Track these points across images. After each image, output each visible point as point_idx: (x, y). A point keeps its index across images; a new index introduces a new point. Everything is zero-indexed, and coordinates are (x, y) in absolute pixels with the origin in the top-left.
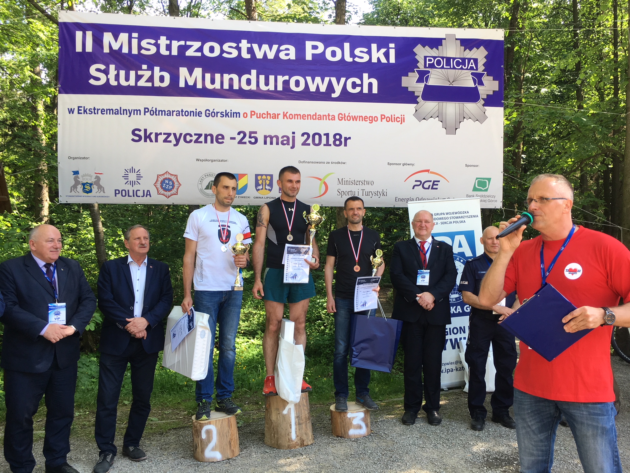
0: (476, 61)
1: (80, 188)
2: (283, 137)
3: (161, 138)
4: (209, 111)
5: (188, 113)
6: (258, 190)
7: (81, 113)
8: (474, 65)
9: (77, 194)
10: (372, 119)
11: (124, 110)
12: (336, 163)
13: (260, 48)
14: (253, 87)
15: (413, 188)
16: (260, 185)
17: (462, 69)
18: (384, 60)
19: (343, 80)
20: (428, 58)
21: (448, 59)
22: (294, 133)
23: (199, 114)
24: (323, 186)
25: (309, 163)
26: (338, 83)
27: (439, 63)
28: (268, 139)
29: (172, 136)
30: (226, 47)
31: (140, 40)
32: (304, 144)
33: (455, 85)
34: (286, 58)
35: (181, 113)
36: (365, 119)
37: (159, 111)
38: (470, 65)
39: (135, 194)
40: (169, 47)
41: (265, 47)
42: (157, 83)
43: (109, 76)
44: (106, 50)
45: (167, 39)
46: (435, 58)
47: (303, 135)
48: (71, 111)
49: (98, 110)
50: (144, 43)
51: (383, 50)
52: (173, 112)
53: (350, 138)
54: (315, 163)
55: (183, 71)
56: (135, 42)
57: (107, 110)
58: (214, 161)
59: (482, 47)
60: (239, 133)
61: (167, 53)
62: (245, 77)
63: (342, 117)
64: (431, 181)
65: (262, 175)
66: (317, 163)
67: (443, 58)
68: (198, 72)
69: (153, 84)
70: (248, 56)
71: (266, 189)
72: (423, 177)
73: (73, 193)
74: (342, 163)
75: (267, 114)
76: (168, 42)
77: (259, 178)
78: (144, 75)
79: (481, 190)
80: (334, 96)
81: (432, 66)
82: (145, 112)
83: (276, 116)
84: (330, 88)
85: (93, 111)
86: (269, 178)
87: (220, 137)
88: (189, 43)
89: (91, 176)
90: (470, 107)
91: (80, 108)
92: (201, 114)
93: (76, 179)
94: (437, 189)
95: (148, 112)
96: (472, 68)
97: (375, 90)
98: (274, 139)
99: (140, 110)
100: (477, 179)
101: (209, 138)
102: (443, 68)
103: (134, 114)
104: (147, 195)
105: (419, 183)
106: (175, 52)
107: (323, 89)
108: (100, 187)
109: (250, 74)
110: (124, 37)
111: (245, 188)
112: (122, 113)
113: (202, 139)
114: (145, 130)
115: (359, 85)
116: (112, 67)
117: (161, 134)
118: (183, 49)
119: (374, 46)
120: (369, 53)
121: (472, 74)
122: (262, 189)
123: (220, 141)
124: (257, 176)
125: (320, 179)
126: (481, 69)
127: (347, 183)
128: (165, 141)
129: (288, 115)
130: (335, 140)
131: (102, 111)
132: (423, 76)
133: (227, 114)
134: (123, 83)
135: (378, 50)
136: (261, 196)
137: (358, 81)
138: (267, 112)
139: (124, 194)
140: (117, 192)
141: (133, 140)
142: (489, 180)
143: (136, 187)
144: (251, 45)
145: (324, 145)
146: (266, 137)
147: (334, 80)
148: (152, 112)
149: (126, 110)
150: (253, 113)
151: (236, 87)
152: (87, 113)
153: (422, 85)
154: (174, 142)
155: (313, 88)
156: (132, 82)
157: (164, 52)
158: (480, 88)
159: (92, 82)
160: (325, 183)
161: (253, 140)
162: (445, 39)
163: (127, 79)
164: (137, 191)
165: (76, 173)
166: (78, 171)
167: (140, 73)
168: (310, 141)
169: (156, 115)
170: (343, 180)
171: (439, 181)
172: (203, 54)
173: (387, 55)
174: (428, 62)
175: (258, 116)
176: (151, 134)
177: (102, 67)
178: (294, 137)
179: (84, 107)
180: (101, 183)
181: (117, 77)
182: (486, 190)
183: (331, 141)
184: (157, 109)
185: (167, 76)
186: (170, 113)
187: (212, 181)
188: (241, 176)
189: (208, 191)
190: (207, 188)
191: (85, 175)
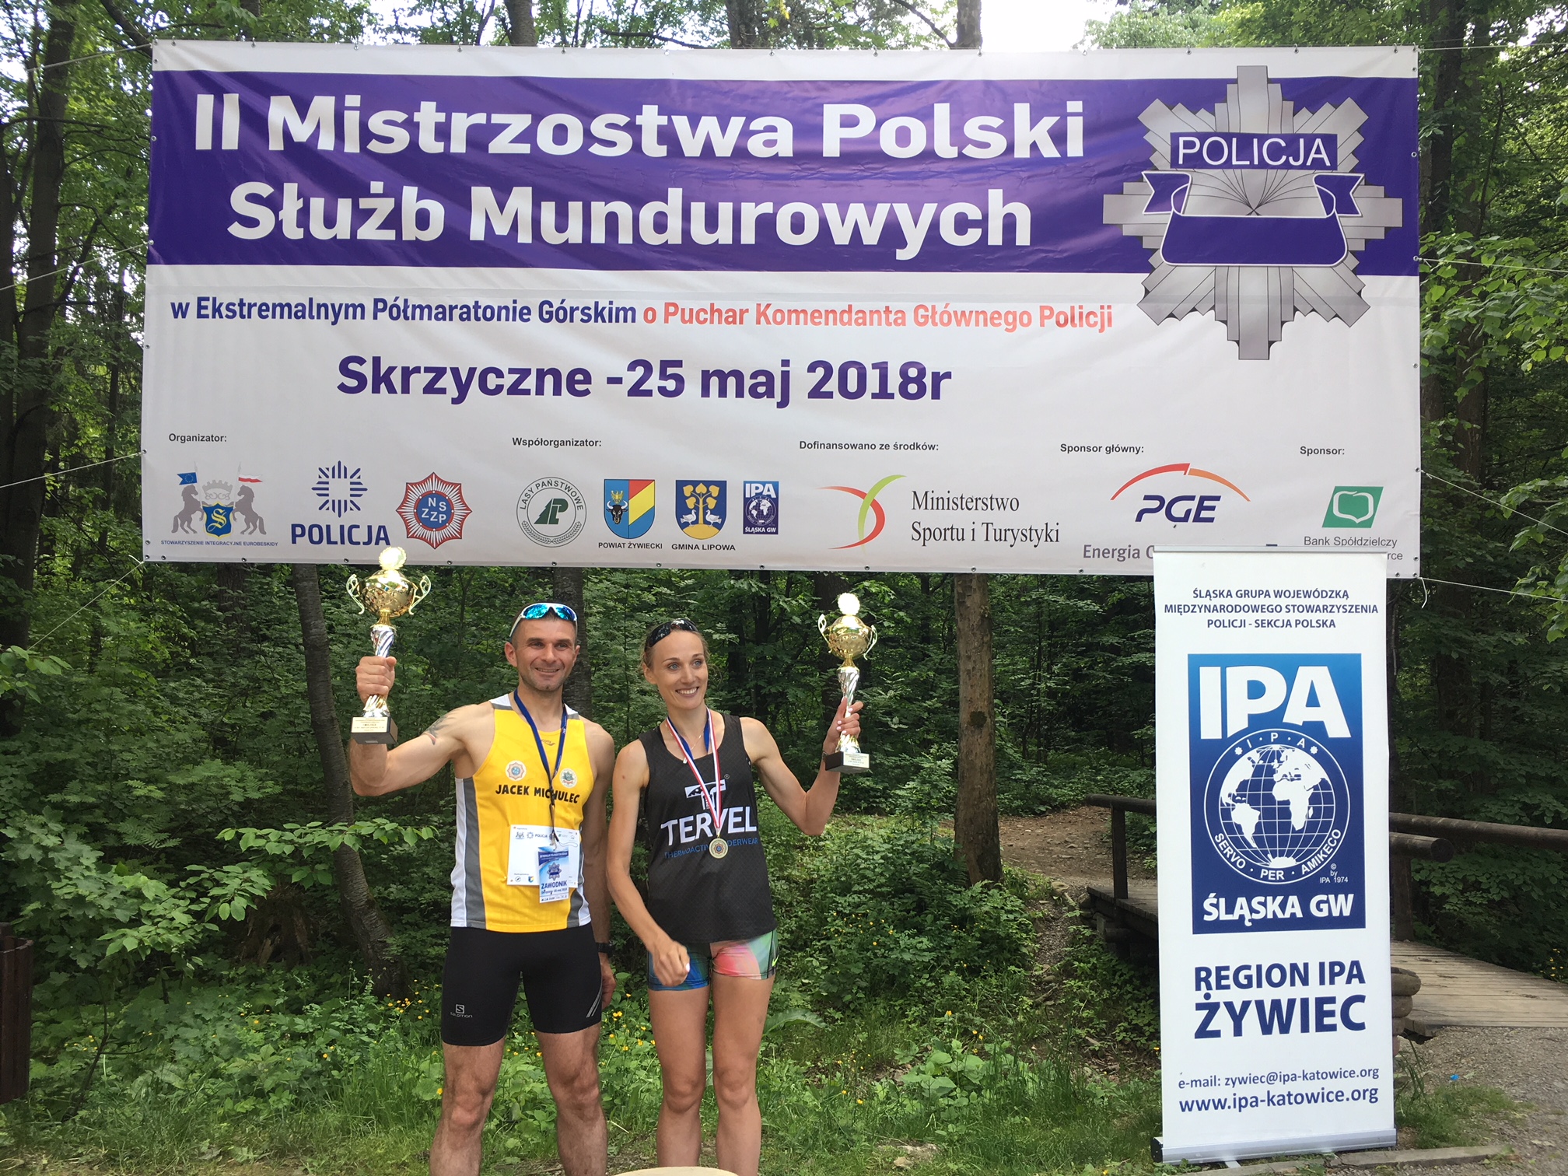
0: (1330, 141)
1: (198, 520)
2: (754, 375)
3: (419, 381)
4: (551, 305)
5: (489, 314)
6: (683, 526)
7: (207, 316)
8: (1324, 155)
9: (191, 537)
10: (1015, 321)
11: (319, 306)
12: (907, 447)
13: (694, 124)
14: (674, 236)
15: (1139, 518)
16: (689, 512)
17: (1287, 166)
18: (1049, 151)
19: (929, 210)
20: (1182, 140)
21: (1245, 141)
22: (785, 363)
23: (524, 314)
24: (871, 514)
25: (829, 446)
26: (916, 218)
27: (1215, 151)
28: (714, 382)
29: (449, 376)
30: (598, 127)
31: (366, 112)
32: (816, 393)
33: (1266, 213)
34: (769, 152)
35: (472, 311)
36: (993, 319)
37: (414, 307)
38: (1312, 155)
39: (347, 535)
40: (443, 132)
41: (709, 124)
42: (410, 232)
43: (281, 214)
44: (276, 144)
45: (438, 110)
46: (1203, 137)
47: (812, 368)
48: (180, 311)
49: (250, 306)
50: (377, 123)
51: (1048, 122)
52: (452, 308)
53: (948, 375)
54: (847, 446)
55: (482, 196)
56: (352, 119)
57: (274, 306)
58: (563, 443)
59: (1349, 102)
60: (632, 367)
61: (438, 148)
62: (648, 212)
63: (926, 316)
64: (1192, 498)
65: (695, 483)
66: (854, 446)
67: (1228, 137)
68: (521, 199)
69: (399, 234)
70: (661, 151)
71: (706, 522)
72: (1169, 486)
73: (180, 535)
74: (925, 447)
75: (713, 311)
76: (441, 117)
77: (688, 490)
78: (374, 210)
79: (1351, 524)
80: (902, 255)
81: (1195, 161)
82: (376, 311)
83: (735, 317)
84: (893, 234)
85: (237, 308)
86: (715, 490)
87: (579, 377)
88: (497, 119)
89: (229, 488)
90: (1314, 277)
91: (203, 303)
92: (529, 313)
93: (187, 496)
94: (1211, 520)
95: (383, 310)
96: (1318, 164)
97: (1023, 237)
98: (731, 382)
99: (362, 306)
100: (1337, 489)
101: (549, 380)
102: (1228, 165)
103: (346, 317)
104: (378, 539)
105: (1156, 504)
106: (458, 146)
107: (871, 236)
108: (253, 519)
109: (666, 202)
110: (323, 106)
111: (649, 517)
112: (315, 313)
113: (530, 383)
114: (377, 361)
115: (975, 224)
116: (291, 189)
117: (417, 370)
118: (479, 138)
119: (1022, 111)
120: (1008, 130)
121: (1318, 180)
122: (696, 522)
123: (579, 387)
124: (680, 485)
125: (862, 495)
126: (1346, 164)
127: (941, 503)
128: (430, 389)
129: (770, 312)
130: (906, 380)
131: (260, 310)
132: (1167, 189)
133: (599, 314)
134: (319, 232)
135: (1034, 122)
136: (693, 542)
137: (974, 213)
138: (712, 305)
139: (316, 538)
140: (297, 531)
141: (343, 388)
142: (1376, 492)
143: (348, 519)
144: (670, 120)
145: (874, 396)
146: (706, 376)
147: (903, 212)
148: (395, 310)
149: (325, 306)
150: (672, 309)
151: (625, 237)
152: (221, 317)
153: (1164, 218)
154: (453, 392)
155: (841, 236)
156: (342, 230)
157: (429, 144)
158: (1345, 222)
159: (237, 230)
160: (876, 506)
161: (671, 385)
162: (1234, 81)
163: (330, 221)
164: (351, 528)
165: (189, 478)
166: (194, 475)
167: (365, 203)
168: (832, 385)
169: (406, 318)
170: (930, 495)
171: (1217, 498)
172: (535, 147)
173: (1059, 136)
174: (1182, 151)
175: (687, 318)
176: (391, 369)
177: (265, 190)
178: (785, 376)
179: (214, 299)
180: (256, 507)
181: (303, 218)
182: (1368, 524)
183: (894, 384)
184: (410, 304)
185: (436, 210)
186: (444, 313)
187: (556, 501)
188: (636, 486)
189: (546, 529)
190: (542, 520)
191: (214, 485)
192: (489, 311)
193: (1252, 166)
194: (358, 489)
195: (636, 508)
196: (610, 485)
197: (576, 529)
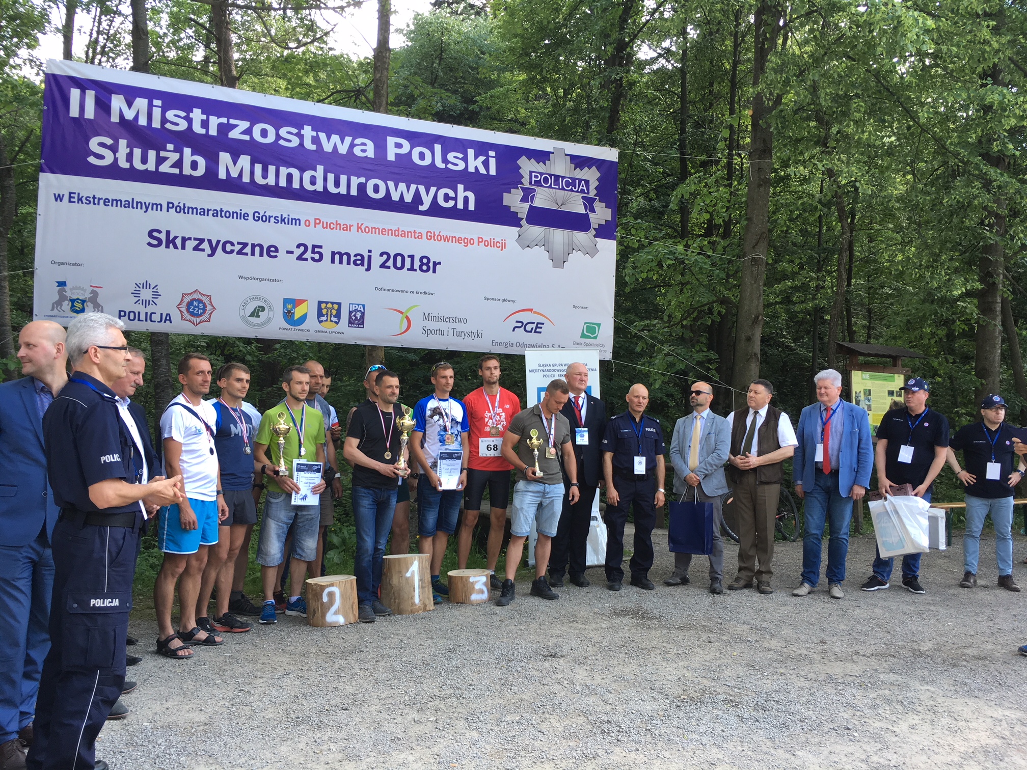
0: (587, 182)
1: (66, 305)
2: (355, 256)
3: (190, 244)
4: (259, 214)
5: (229, 215)
6: (320, 322)
7: (74, 202)
8: (585, 188)
9: (62, 314)
10: (468, 242)
11: (137, 203)
12: (421, 293)
13: (329, 138)
14: (319, 187)
15: (514, 330)
16: (323, 316)
17: (571, 190)
18: (482, 171)
19: (433, 190)
20: (533, 174)
21: (557, 178)
22: (370, 251)
23: (245, 216)
24: (405, 321)
25: (388, 290)
26: (428, 192)
27: (546, 180)
28: (337, 257)
29: (206, 243)
30: (283, 132)
31: (164, 109)
32: (383, 266)
33: (564, 209)
34: (363, 155)
35: (219, 213)
36: (459, 240)
37: (189, 208)
38: (581, 187)
39: (149, 317)
40: (205, 124)
41: (335, 138)
42: (187, 170)
43: (118, 155)
44: (115, 118)
45: (203, 113)
46: (541, 174)
47: (382, 255)
48: (59, 198)
49: (99, 199)
50: (170, 115)
51: (482, 158)
52: (208, 210)
53: (439, 263)
54: (396, 291)
55: (225, 158)
56: (157, 112)
57: (113, 200)
58: (264, 280)
59: (594, 168)
60: (298, 246)
61: (203, 131)
62: (307, 175)
63: (431, 236)
64: (534, 323)
65: (327, 303)
66: (399, 291)
67: (551, 175)
68: (245, 161)
69: (181, 171)
70: (314, 147)
71: (331, 321)
72: (525, 317)
73: (55, 312)
74: (429, 294)
75: (337, 224)
76: (204, 117)
77: (323, 306)
78: (168, 158)
79: (590, 337)
80: (421, 208)
81: (538, 183)
82: (168, 208)
83: (347, 228)
84: (417, 199)
85: (92, 200)
86: (336, 307)
87: (273, 249)
88: (232, 121)
89: (85, 290)
90: (580, 237)
91: (72, 195)
92: (248, 216)
93: (60, 293)
94: (540, 332)
95: (172, 207)
96: (582, 191)
97: (472, 207)
98: (345, 257)
99: (161, 205)
100: (585, 323)
101: (257, 249)
102: (550, 187)
103: (152, 209)
104: (166, 320)
105: (520, 324)
106: (213, 131)
107: (408, 198)
108: (97, 306)
109: (316, 171)
110: (141, 103)
111: (304, 318)
112: (135, 206)
113: (248, 250)
114: (168, 233)
115: (452, 199)
116: (123, 143)
117: (190, 239)
118: (224, 129)
119: (471, 152)
120: (465, 159)
121: (583, 198)
122: (326, 321)
123: (272, 254)
124: (320, 303)
125: (402, 313)
126: (593, 193)
127: (436, 319)
128: (196, 248)
129: (363, 227)
130: (422, 264)
131: (105, 202)
132: (528, 195)
133: (283, 220)
134: (138, 165)
135: (476, 158)
136: (325, 330)
137: (451, 194)
138: (336, 222)
139: (132, 317)
140: (121, 314)
141: (149, 244)
142: (599, 325)
143: (150, 309)
144: (317, 134)
145: (408, 269)
146: (333, 254)
147: (422, 189)
148: (178, 208)
149: (141, 203)
150: (317, 222)
151: (296, 185)
152: (82, 203)
153: (526, 206)
154: (208, 251)
155: (395, 197)
156: (151, 166)
157: (198, 129)
158: (591, 215)
159: (92, 160)
160: (407, 318)
161: (317, 256)
162: (553, 153)
163: (144, 160)
164: (151, 314)
165: (62, 284)
166: (65, 282)
167: (163, 154)
168: (390, 263)
169: (184, 213)
170: (430, 315)
171: (543, 324)
172: (252, 137)
173: (486, 164)
174: (534, 179)
175: (325, 226)
176: (176, 237)
177: (109, 141)
178: (370, 257)
179: (79, 194)
181: (129, 158)
182: (595, 338)
183: (417, 265)
184: (186, 206)
185: (201, 162)
186: (204, 212)
187: (259, 307)
188: (297, 303)
189: (254, 320)
190: (252, 315)
191: (74, 288)
192: (228, 214)
193: (559, 189)
194: (156, 295)
195: (298, 312)
196: (286, 301)
197: (269, 320)
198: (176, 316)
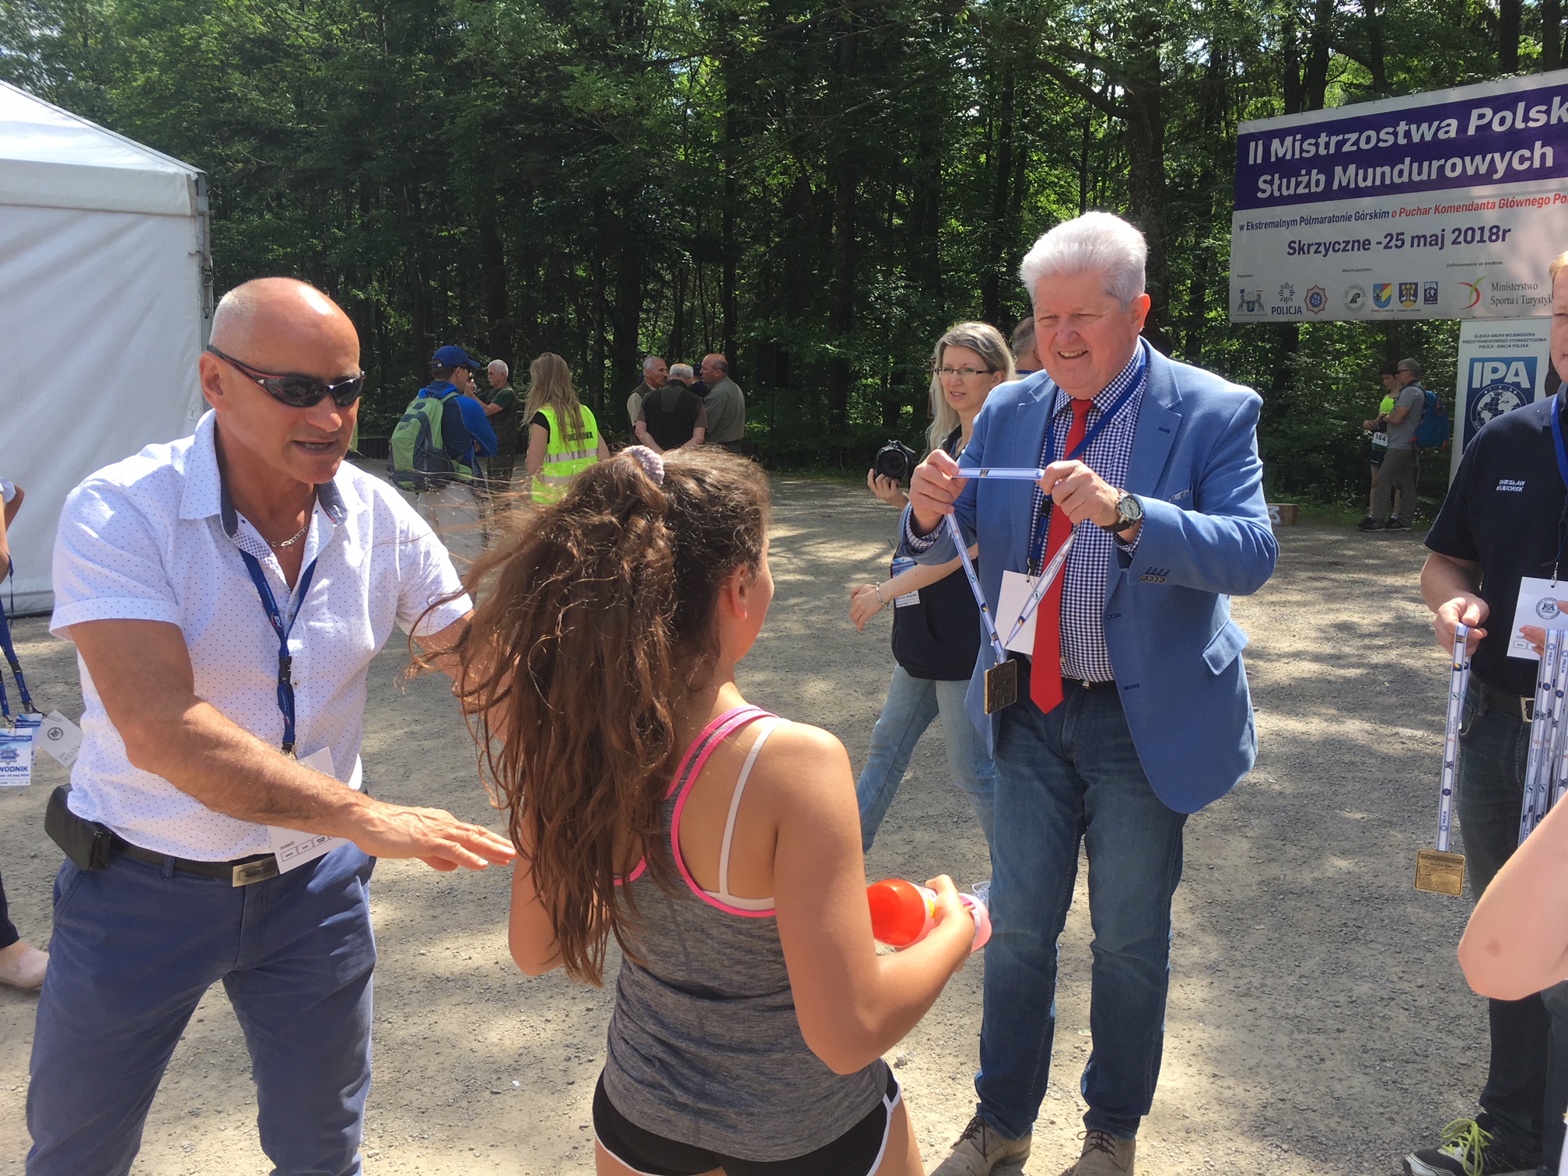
1: (1245, 305)
2: (1431, 236)
3: (1313, 249)
4: (1359, 213)
6: (1401, 302)
7: (1249, 229)
10: (1543, 202)
11: (1283, 222)
12: (1490, 264)
13: (1419, 128)
14: (1405, 179)
16: (1404, 296)
19: (1509, 154)
22: (1443, 230)
23: (1349, 218)
24: (1474, 294)
25: (1459, 265)
26: (1502, 159)
28: (1416, 240)
29: (1323, 246)
30: (1382, 134)
31: (1302, 141)
32: (1455, 242)
34: (1447, 136)
35: (1332, 218)
36: (1533, 202)
39: (1288, 311)
40: (1327, 145)
41: (1425, 127)
42: (1314, 189)
43: (1273, 187)
44: (1273, 159)
45: (1327, 136)
47: (1453, 232)
48: (1242, 228)
49: (1262, 224)
50: (1306, 144)
52: (1325, 218)
53: (1509, 230)
54: (1466, 265)
55: (1338, 170)
56: (1297, 144)
57: (1270, 223)
58: (1360, 270)
60: (1386, 236)
61: (1325, 152)
62: (1397, 170)
63: (1504, 204)
65: (1406, 284)
66: (1469, 265)
68: (1352, 169)
69: (1310, 190)
70: (1405, 141)
71: (1409, 300)
73: (1240, 313)
74: (1498, 263)
75: (1418, 209)
76: (1328, 139)
77: (1403, 287)
78: (1302, 181)
80: (1496, 177)
82: (1301, 222)
83: (1426, 212)
84: (1492, 168)
85: (1258, 225)
86: (1414, 287)
87: (1367, 243)
89: (1254, 294)
91: (1249, 224)
92: (1351, 217)
93: (1242, 297)
95: (1303, 221)
97: (1549, 163)
98: (1422, 240)
99: (1296, 220)
101: (1356, 245)
103: (1291, 225)
106: (1332, 150)
107: (1483, 170)
108: (1261, 306)
109: (1404, 164)
110: (1289, 140)
111: (1389, 299)
112: (1282, 224)
113: (1349, 247)
114: (1300, 242)
115: (1528, 159)
116: (1277, 176)
117: (1312, 244)
118: (1340, 144)
119: (1556, 101)
120: (1549, 111)
122: (1406, 300)
123: (1367, 247)
124: (1401, 285)
125: (1470, 285)
127: (1504, 288)
128: (1316, 252)
129: (1440, 208)
130: (1492, 234)
131: (1265, 225)
133: (1376, 215)
134: (1285, 192)
135: (1561, 106)
136: (1404, 309)
137: (1528, 154)
139: (1280, 312)
140: (1274, 310)
141: (1289, 254)
143: (1289, 304)
144: (1410, 127)
145: (1478, 242)
146: (1413, 238)
147: (1497, 156)
148: (1307, 221)
149: (1285, 221)
150: (1402, 210)
151: (1387, 181)
152: (1253, 229)
154: (1324, 252)
155: (1470, 171)
156: (1292, 191)
157: (1322, 151)
159: (1260, 195)
160: (1476, 290)
161: (1399, 243)
163: (1288, 187)
164: (1290, 307)
165: (1242, 291)
166: (1244, 290)
167: (1300, 179)
168: (1461, 239)
169: (1310, 223)
170: (1500, 284)
172: (1358, 148)
175: (1408, 214)
176: (1304, 245)
177: (1269, 178)
178: (1443, 236)
179: (1252, 222)
181: (1280, 187)
183: (1486, 237)
184: (1312, 218)
185: (1322, 177)
186: (1322, 221)
187: (1357, 294)
188: (1384, 286)
189: (1353, 305)
190: (1352, 302)
191: (1249, 293)
192: (1337, 218)
194: (1292, 293)
195: (1384, 296)
196: (1376, 287)
197: (1363, 305)
198: (1304, 309)
